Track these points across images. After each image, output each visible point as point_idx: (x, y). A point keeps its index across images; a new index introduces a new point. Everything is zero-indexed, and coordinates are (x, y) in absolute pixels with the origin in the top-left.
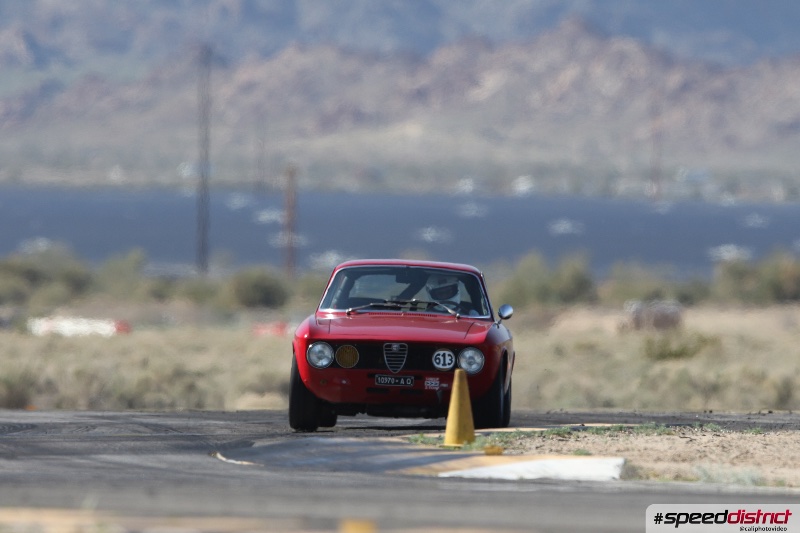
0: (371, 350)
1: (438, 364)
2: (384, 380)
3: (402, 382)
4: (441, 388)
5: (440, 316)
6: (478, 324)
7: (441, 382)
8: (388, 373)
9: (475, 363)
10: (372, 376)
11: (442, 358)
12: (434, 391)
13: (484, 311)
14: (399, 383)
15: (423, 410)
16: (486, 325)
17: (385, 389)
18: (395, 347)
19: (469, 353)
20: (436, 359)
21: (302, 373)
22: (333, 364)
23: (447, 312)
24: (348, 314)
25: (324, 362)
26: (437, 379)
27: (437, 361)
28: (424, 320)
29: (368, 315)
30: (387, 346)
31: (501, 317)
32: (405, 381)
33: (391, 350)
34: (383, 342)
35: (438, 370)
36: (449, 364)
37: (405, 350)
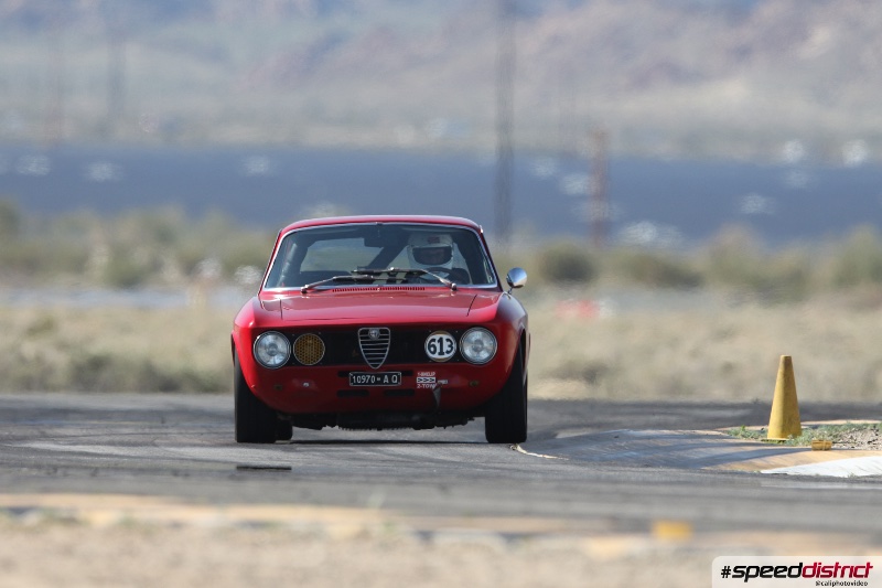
0: (340, 338)
1: (434, 353)
2: (362, 379)
3: (386, 380)
4: (439, 386)
5: (429, 289)
6: (482, 296)
7: (438, 377)
8: (366, 370)
9: (483, 349)
10: (344, 374)
11: (438, 345)
12: (429, 391)
13: (489, 279)
14: (381, 382)
15: (416, 418)
16: (492, 296)
17: (363, 391)
18: (374, 333)
19: (476, 335)
20: (430, 346)
21: (249, 379)
22: (291, 361)
23: (439, 282)
24: (304, 292)
25: (277, 360)
26: (434, 373)
27: (432, 349)
28: (407, 295)
29: (331, 293)
30: (362, 332)
31: (511, 284)
32: (390, 380)
33: (368, 338)
34: (356, 326)
35: (434, 362)
36: (448, 352)
37: (387, 337)
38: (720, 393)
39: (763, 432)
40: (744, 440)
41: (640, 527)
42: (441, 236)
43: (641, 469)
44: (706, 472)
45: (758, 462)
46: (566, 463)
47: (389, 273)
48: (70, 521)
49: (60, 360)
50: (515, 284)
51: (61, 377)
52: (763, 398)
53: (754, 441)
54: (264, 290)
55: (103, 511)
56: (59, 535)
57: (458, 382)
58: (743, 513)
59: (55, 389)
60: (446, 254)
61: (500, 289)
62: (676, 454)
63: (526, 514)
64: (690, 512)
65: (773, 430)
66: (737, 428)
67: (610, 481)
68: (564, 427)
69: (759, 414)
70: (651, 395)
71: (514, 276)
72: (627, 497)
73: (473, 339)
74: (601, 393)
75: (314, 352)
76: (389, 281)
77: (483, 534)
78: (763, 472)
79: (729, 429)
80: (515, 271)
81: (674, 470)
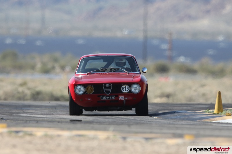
0: (98, 87)
1: (123, 90)
2: (104, 98)
3: (111, 98)
4: (125, 99)
5: (121, 73)
6: (136, 75)
7: (125, 97)
8: (105, 95)
9: (137, 89)
10: (99, 96)
11: (125, 88)
12: (122, 100)
13: (137, 71)
14: (109, 98)
15: (118, 108)
16: (138, 75)
17: (104, 101)
18: (107, 85)
19: (135, 86)
20: (122, 89)
21: (73, 97)
22: (85, 93)
23: (123, 71)
24: (87, 74)
25: (81, 93)
26: (123, 96)
27: (123, 89)
28: (115, 75)
29: (95, 74)
30: (104, 85)
31: (143, 72)
32: (112, 98)
33: (106, 86)
34: (103, 83)
35: (124, 93)
36: (127, 90)
37: (111, 86)
38: (202, 101)
39: (213, 111)
40: (208, 113)
41: (181, 136)
42: (123, 59)
43: (181, 121)
44: (198, 122)
45: (212, 119)
46: (161, 119)
47: (110, 69)
48: (31, 135)
49: (28, 92)
50: (144, 72)
51: (29, 97)
52: (213, 102)
53: (211, 114)
54: (76, 74)
55: (39, 132)
56: (28, 138)
57: (130, 98)
58: (208, 132)
59: (27, 100)
60: (124, 64)
61: (140, 73)
62: (190, 117)
63: (151, 133)
64: (194, 132)
65: (216, 111)
66: (206, 110)
67: (173, 124)
68: (161, 110)
69: (212, 106)
70: (184, 102)
71: (144, 70)
72: (177, 128)
73: (134, 87)
74: (170, 101)
75: (91, 90)
76: (110, 71)
77: (139, 138)
78: (213, 122)
79: (204, 110)
80: (144, 68)
81: (190, 121)
